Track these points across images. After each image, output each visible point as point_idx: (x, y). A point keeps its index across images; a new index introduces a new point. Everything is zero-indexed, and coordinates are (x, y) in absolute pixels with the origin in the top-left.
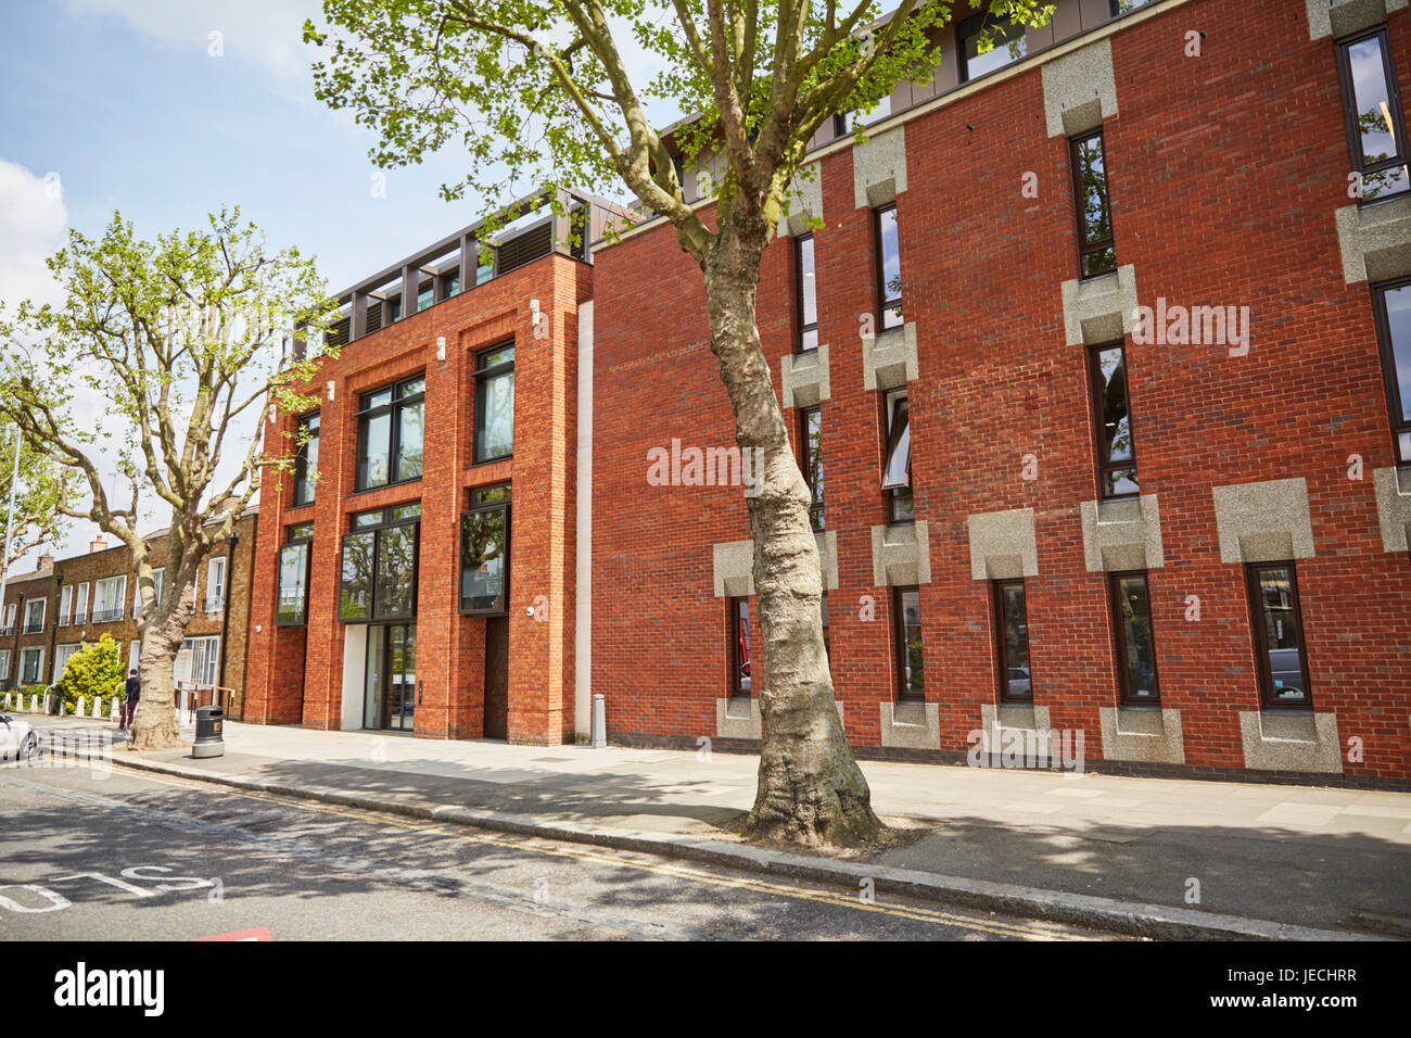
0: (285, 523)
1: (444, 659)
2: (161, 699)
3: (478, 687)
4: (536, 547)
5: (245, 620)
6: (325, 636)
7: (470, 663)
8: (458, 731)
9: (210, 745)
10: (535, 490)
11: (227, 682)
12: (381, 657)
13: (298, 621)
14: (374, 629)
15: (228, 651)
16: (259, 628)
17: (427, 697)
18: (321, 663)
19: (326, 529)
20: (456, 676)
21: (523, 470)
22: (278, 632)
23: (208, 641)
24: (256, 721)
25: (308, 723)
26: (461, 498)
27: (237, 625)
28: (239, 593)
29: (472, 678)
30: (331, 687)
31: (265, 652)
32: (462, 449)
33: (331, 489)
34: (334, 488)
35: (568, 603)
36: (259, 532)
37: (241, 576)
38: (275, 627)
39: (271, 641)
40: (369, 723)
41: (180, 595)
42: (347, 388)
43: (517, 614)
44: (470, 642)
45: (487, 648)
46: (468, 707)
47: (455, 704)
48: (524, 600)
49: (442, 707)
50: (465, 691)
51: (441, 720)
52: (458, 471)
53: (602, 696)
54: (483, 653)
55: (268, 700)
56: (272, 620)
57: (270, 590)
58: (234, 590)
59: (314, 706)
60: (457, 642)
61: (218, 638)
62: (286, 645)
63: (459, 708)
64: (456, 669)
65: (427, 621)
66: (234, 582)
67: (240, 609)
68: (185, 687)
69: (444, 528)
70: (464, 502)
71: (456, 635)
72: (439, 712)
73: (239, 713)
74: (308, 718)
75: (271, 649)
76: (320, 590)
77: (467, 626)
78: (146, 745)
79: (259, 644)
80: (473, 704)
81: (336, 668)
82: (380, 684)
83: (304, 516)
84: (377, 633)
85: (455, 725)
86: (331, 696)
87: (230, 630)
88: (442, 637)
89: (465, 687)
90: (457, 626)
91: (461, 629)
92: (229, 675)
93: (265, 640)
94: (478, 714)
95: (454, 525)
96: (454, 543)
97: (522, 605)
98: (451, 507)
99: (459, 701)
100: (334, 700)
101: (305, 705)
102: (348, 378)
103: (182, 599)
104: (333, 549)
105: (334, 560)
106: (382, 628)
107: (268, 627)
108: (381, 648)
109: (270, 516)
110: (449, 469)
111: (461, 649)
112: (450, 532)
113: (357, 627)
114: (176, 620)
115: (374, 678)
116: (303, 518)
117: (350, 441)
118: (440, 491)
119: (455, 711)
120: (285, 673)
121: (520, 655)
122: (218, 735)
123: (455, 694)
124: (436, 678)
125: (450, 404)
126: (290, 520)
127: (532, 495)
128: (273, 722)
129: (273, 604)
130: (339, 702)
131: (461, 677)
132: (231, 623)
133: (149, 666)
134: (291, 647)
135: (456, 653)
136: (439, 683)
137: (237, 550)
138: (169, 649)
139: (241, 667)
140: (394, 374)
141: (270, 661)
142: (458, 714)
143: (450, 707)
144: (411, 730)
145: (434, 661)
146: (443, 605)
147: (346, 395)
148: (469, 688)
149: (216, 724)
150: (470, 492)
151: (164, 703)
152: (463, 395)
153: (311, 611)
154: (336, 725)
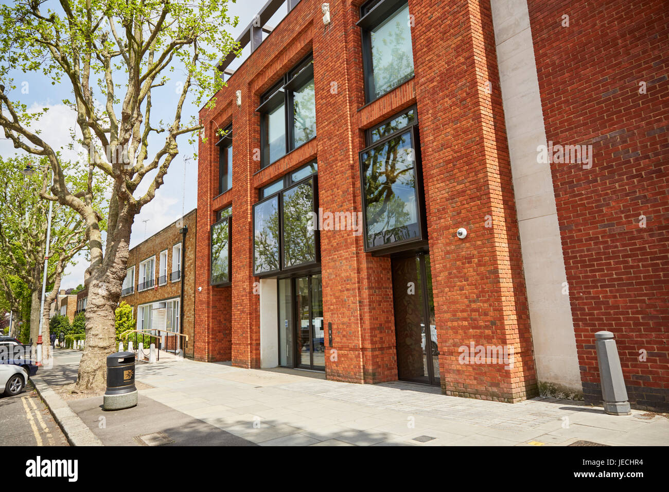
0: (213, 209)
1: (352, 301)
2: (102, 344)
3: (389, 328)
4: (460, 158)
5: (193, 285)
6: (244, 289)
7: (380, 303)
8: (374, 374)
9: (122, 396)
10: (452, 95)
11: (185, 329)
12: (290, 305)
13: (225, 280)
14: (282, 282)
15: (185, 308)
16: (200, 288)
17: (337, 339)
18: (243, 312)
19: (241, 204)
20: (367, 317)
21: (432, 81)
22: (213, 291)
23: (175, 302)
24: (201, 359)
25: (236, 362)
26: (357, 140)
27: (188, 289)
28: (189, 266)
29: (382, 319)
30: (251, 332)
31: (204, 306)
32: (354, 93)
33: (242, 173)
34: (245, 170)
35: (509, 219)
36: (199, 219)
37: (190, 255)
38: (211, 287)
39: (208, 297)
40: (284, 363)
41: (116, 251)
42: (250, 91)
43: (442, 241)
44: (378, 282)
45: (394, 289)
46: (381, 349)
47: (368, 345)
48: (450, 222)
49: (354, 349)
50: (377, 332)
51: (354, 362)
52: (352, 116)
53: (611, 334)
54: (390, 292)
55: (208, 343)
56: (208, 282)
57: (206, 259)
58: (187, 264)
59: (240, 349)
60: (365, 282)
61: (179, 299)
62: (220, 300)
63: (373, 350)
64: (366, 309)
65: (332, 264)
66: (186, 259)
67: (190, 277)
68: (163, 334)
69: (342, 172)
70: (360, 143)
71: (364, 274)
72: (352, 354)
73: (191, 352)
74: (236, 357)
75: (208, 303)
76: (238, 253)
77: (374, 265)
78: (87, 388)
79: (201, 301)
80: (386, 345)
81: (254, 315)
82: (291, 327)
83: (225, 200)
84: (286, 284)
85: (370, 368)
86: (251, 339)
87: (185, 293)
88: (348, 278)
89: (377, 328)
90: (364, 265)
91: (368, 268)
92: (186, 325)
93: (204, 297)
94: (391, 356)
95: (352, 167)
96: (354, 184)
97: (447, 228)
98: (348, 151)
99: (373, 343)
100: (254, 342)
101: (233, 346)
102: (250, 84)
103: (117, 255)
104: (247, 218)
105: (247, 227)
106: (289, 281)
107: (206, 287)
108: (290, 299)
109: (204, 206)
110: (343, 116)
111: (370, 288)
112: (349, 173)
113: (269, 281)
114: (114, 273)
115: (285, 323)
116: (225, 202)
117: (255, 131)
118: (335, 139)
119: (369, 353)
120: (220, 322)
121: (451, 287)
122: (131, 385)
123: (368, 336)
124: (346, 320)
125: (338, 58)
126: (216, 206)
127: (448, 102)
128: (213, 360)
129: (209, 270)
130: (259, 344)
131: (373, 318)
132: (186, 288)
133: (91, 315)
134: (223, 302)
135: (365, 293)
136: (349, 325)
137: (187, 236)
138: (108, 299)
139: (192, 319)
140: (285, 61)
141: (208, 313)
142: (374, 357)
143: (363, 349)
144: (322, 369)
145: (343, 303)
146: (347, 246)
147: (249, 97)
148: (381, 328)
149: (126, 373)
150: (365, 132)
151: (105, 348)
152: (351, 45)
153: (234, 271)
154: (256, 364)
